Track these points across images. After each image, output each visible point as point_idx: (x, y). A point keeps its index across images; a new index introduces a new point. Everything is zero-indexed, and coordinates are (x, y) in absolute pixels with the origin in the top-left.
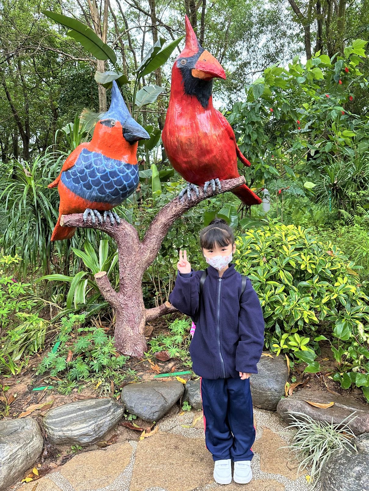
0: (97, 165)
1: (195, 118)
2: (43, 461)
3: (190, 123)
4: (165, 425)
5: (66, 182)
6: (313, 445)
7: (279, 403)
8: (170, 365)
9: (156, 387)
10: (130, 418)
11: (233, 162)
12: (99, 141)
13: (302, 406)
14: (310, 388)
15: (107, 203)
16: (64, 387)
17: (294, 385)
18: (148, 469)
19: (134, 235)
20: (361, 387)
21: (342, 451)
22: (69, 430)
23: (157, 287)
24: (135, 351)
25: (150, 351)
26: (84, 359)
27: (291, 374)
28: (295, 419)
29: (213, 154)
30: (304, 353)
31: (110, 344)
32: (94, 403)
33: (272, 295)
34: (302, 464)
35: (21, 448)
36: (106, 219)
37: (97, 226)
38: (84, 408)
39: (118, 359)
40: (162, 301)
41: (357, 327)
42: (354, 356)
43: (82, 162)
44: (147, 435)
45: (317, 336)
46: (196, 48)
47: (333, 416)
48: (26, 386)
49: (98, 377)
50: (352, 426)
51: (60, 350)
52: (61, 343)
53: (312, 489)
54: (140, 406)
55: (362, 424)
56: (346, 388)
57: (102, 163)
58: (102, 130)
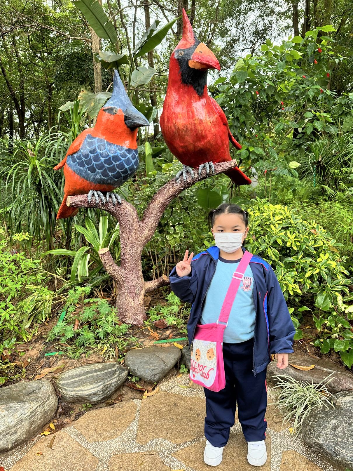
0: (100, 150)
1: (191, 106)
2: (58, 417)
3: (186, 110)
4: (165, 386)
5: (72, 165)
6: (295, 402)
8: (168, 332)
9: (157, 352)
10: (134, 380)
11: (225, 146)
12: (102, 127)
15: (110, 185)
16: (73, 353)
18: (151, 424)
19: (134, 215)
20: (339, 352)
21: (321, 407)
22: (80, 390)
23: (154, 260)
24: (136, 320)
25: (149, 319)
26: (89, 327)
28: (280, 380)
29: (208, 140)
31: (113, 314)
32: (101, 366)
34: (285, 418)
35: (40, 406)
36: (109, 200)
37: (100, 206)
38: (92, 371)
39: (121, 327)
40: (158, 274)
41: (336, 298)
42: (333, 325)
43: (86, 147)
44: (149, 394)
45: (301, 307)
46: (192, 40)
47: (313, 377)
48: (38, 352)
49: (104, 344)
50: (330, 385)
51: (66, 319)
52: (67, 313)
53: (294, 439)
54: (142, 369)
55: (339, 384)
56: (325, 353)
57: (105, 148)
58: (105, 117)
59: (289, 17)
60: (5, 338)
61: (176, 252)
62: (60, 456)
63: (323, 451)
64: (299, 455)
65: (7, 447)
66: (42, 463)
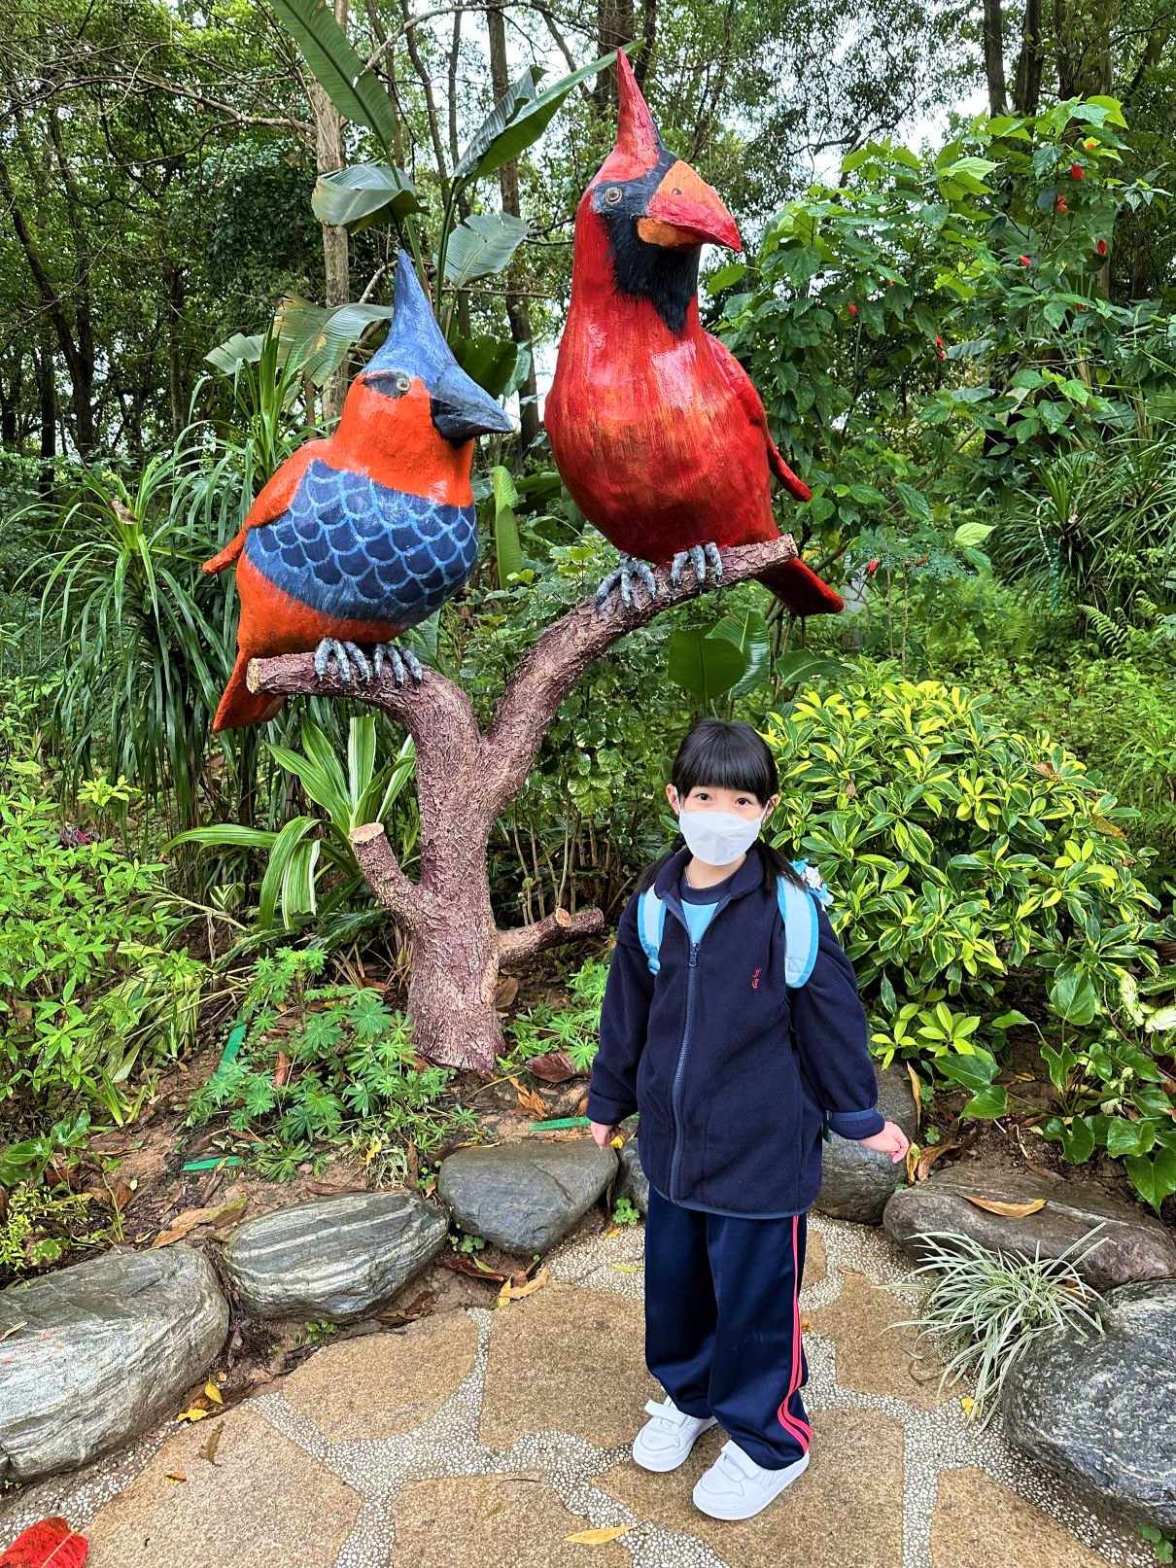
0: (355, 512)
1: (647, 365)
2: (230, 1365)
3: (630, 379)
4: (568, 1264)
5: (263, 558)
6: (982, 1316)
7: (890, 1204)
8: (574, 1094)
9: (540, 1157)
10: (467, 1247)
11: (758, 493)
12: (360, 438)
13: (954, 1210)
14: (978, 1159)
15: (383, 624)
16: (273, 1161)
17: (934, 1153)
18: (525, 1384)
19: (464, 716)
20: (1121, 1157)
21: (1061, 1333)
22: (298, 1280)
23: (528, 858)
24: (471, 1054)
25: (515, 1053)
26: (323, 1079)
27: (926, 1121)
28: (934, 1246)
29: (700, 474)
30: (964, 1062)
31: (399, 1034)
32: (364, 1204)
33: (873, 895)
34: (950, 1367)
35: (173, 1329)
36: (382, 670)
37: (354, 689)
38: (336, 1218)
39: (425, 1079)
40: (542, 905)
41: (1116, 984)
42: (1104, 1070)
43: (309, 503)
44: (518, 1292)
45: (1003, 1011)
46: (650, 152)
47: (1041, 1237)
48: (161, 1157)
49: (370, 1132)
50: (1093, 1264)
51: (247, 1052)
52: (248, 1031)
53: (977, 1434)
54: (495, 1213)
55: (1120, 1260)
56: (1079, 1161)
57: (370, 506)
58: (368, 404)
59: (973, 36)
60: (55, 1114)
61: (597, 832)
62: (240, 1486)
63: (1067, 1471)
64: (993, 1482)
65: (74, 1457)
66: (186, 1507)
